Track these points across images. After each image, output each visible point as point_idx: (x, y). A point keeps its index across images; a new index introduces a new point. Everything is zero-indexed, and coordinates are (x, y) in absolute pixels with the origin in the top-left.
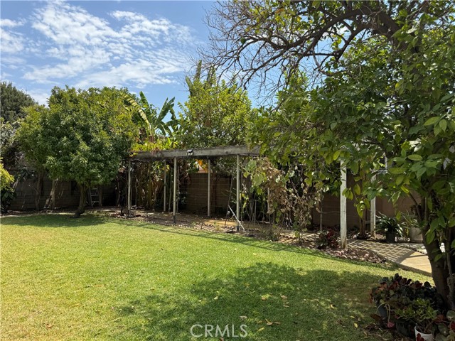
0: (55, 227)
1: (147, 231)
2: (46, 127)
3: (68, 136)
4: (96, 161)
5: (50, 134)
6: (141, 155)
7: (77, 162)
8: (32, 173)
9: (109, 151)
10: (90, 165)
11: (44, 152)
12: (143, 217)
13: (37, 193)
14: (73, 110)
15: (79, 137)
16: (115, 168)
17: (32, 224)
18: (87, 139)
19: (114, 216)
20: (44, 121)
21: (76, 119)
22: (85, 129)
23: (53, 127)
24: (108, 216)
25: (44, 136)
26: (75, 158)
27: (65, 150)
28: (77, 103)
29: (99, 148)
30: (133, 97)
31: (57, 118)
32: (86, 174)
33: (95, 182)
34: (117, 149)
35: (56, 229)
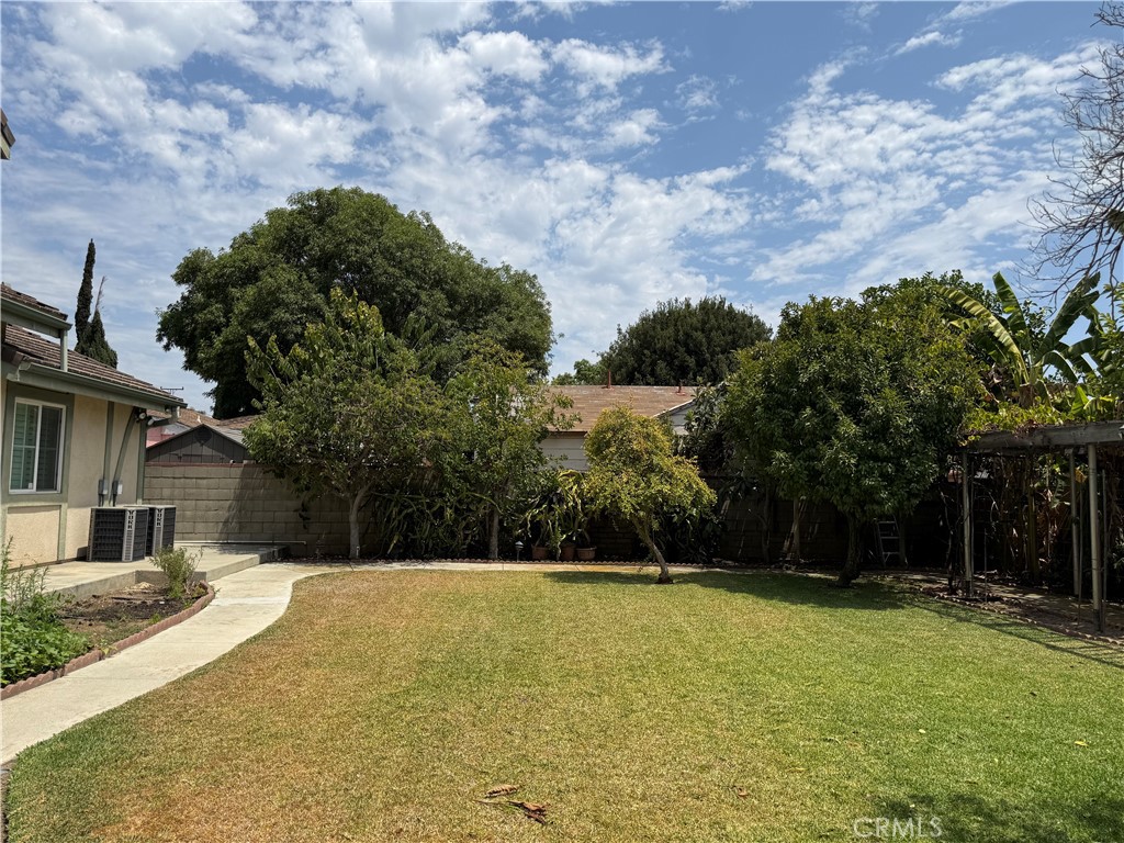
0: (793, 603)
1: (1006, 642)
2: (771, 389)
3: (813, 406)
4: (876, 458)
5: (780, 405)
6: (989, 440)
7: (834, 462)
8: (754, 485)
9: (907, 436)
10: (863, 468)
11: (769, 443)
12: (1010, 603)
13: (765, 527)
14: (825, 348)
15: (835, 407)
16: (923, 475)
17: (751, 591)
18: (854, 409)
19: (930, 593)
20: (767, 378)
21: (830, 366)
22: (850, 388)
23: (784, 388)
24: (914, 592)
25: (767, 408)
26: (829, 453)
27: (808, 437)
28: (833, 332)
29: (881, 430)
30: (975, 292)
31: (791, 368)
32: (853, 489)
33: (876, 507)
34: (924, 429)
35: (793, 607)
